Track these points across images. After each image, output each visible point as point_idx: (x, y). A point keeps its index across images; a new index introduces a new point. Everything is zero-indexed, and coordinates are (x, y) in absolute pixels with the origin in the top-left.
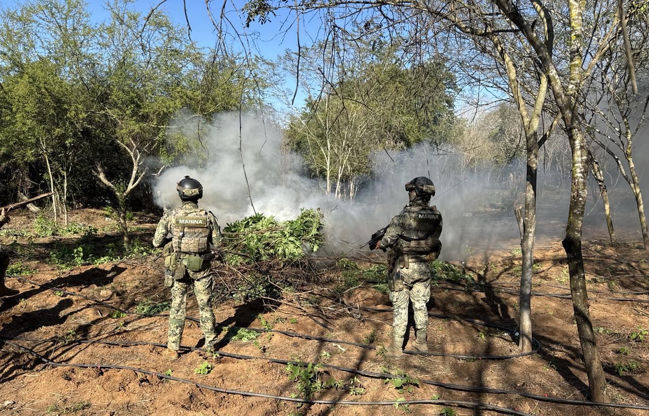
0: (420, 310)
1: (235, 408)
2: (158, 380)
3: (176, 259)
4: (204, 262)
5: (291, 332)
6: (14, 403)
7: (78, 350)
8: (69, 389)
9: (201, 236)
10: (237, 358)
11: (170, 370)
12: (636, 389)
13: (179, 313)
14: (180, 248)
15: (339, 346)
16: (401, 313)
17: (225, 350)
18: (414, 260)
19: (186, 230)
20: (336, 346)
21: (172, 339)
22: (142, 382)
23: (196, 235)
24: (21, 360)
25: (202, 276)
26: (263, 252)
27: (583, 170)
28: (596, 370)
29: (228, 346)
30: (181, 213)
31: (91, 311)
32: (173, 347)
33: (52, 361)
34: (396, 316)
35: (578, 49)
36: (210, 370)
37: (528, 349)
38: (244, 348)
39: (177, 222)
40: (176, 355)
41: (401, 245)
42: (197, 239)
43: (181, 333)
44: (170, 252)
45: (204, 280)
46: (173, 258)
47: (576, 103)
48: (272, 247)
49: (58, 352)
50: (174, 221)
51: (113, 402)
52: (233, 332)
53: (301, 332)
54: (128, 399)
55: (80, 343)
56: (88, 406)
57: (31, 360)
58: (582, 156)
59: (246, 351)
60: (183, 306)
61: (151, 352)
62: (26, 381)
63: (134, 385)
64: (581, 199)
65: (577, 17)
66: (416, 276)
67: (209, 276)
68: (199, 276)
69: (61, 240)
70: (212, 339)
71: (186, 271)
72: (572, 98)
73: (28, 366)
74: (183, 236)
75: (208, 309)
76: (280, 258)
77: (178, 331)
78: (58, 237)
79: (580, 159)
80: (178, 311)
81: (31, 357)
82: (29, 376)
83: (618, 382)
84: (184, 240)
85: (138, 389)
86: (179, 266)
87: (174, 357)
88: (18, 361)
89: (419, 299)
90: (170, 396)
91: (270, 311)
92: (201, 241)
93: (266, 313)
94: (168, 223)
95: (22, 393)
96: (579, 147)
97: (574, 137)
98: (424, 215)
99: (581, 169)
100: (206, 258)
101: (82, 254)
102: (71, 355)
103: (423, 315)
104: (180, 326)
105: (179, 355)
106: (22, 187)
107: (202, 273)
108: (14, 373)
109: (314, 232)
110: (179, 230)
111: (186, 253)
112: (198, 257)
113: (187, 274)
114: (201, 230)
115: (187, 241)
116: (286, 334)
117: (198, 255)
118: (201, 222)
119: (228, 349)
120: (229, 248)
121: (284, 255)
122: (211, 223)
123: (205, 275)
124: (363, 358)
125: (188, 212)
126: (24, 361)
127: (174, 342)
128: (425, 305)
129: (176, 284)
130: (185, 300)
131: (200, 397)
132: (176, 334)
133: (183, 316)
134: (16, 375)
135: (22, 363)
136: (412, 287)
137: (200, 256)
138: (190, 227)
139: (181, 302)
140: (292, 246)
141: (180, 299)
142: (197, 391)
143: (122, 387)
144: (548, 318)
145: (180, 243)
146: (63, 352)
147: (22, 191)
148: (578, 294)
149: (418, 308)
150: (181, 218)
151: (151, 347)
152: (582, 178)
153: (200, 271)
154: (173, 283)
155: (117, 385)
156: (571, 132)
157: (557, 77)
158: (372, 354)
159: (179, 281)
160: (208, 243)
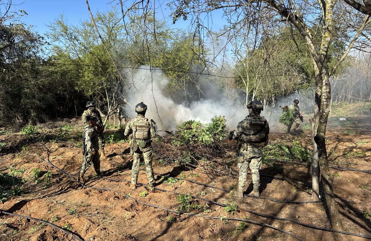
0: (254, 174)
1: (147, 212)
2: (123, 198)
3: (134, 142)
4: (146, 144)
5: (194, 181)
6: (65, 202)
7: (97, 182)
8: (86, 198)
9: (144, 131)
10: (163, 191)
11: (130, 194)
12: (367, 227)
13: (136, 167)
14: (135, 136)
15: (213, 190)
16: (243, 175)
17: (158, 187)
18: (251, 146)
19: (138, 128)
20: (211, 190)
21: (133, 179)
22: (115, 197)
23: (142, 131)
24: (73, 184)
25: (146, 151)
26: (191, 140)
27: (326, 97)
28: (333, 212)
29: (161, 185)
30: (136, 120)
31: (109, 165)
32: (133, 183)
33: (86, 186)
34: (240, 176)
35: (328, 28)
36: (146, 195)
37: (316, 199)
38: (168, 187)
39: (134, 124)
40: (135, 187)
41: (243, 138)
42: (143, 133)
43: (137, 177)
44: (131, 138)
45: (147, 152)
46: (133, 141)
47: (324, 59)
48: (197, 137)
49: (89, 182)
50: (132, 124)
51: (100, 205)
52: (166, 179)
53: (199, 181)
54: (106, 204)
55: (99, 179)
56: (90, 205)
57: (77, 185)
58: (326, 89)
59: (168, 188)
60: (138, 164)
61: (126, 185)
62: (72, 193)
63: (111, 199)
64: (324, 114)
65: (329, 8)
66: (252, 155)
67: (150, 150)
68: (145, 150)
69: (109, 131)
70: (151, 181)
71: (138, 148)
72: (322, 56)
73: (76, 187)
74: (136, 131)
75: (150, 166)
76: (200, 143)
77: (135, 176)
78: (108, 130)
79: (325, 91)
80: (135, 166)
81: (77, 183)
82: (74, 191)
83: (359, 221)
84: (137, 133)
85: (113, 201)
86: (135, 145)
87: (134, 188)
88: (72, 185)
89: (254, 167)
90: (123, 205)
91: (189, 170)
92: (144, 134)
93: (187, 171)
94: (130, 124)
95: (69, 198)
96: (325, 84)
97: (322, 79)
98: (255, 121)
99: (325, 97)
100: (147, 141)
101: (113, 138)
102: (94, 184)
103: (256, 176)
104: (136, 173)
105: (136, 187)
106: (97, 105)
107: (146, 149)
108: (69, 190)
109: (220, 129)
110: (134, 128)
111: (138, 139)
112: (144, 141)
113: (138, 149)
114: (144, 128)
115: (138, 133)
116: (191, 182)
117: (144, 140)
118: (144, 124)
119: (160, 187)
120: (174, 137)
121: (202, 141)
122: (149, 125)
123: (147, 150)
124: (221, 196)
125: (139, 119)
126: (74, 185)
127: (133, 181)
128: (257, 171)
129: (135, 154)
130: (139, 161)
131: (137, 206)
132: (135, 177)
133: (138, 169)
134: (69, 191)
135: (73, 186)
136: (251, 161)
137: (145, 141)
138: (140, 127)
139: (137, 162)
140: (207, 136)
141: (136, 161)
142: (135, 203)
143: (107, 199)
144: (346, 184)
145: (135, 134)
146: (91, 182)
147: (97, 107)
148: (323, 167)
149: (253, 172)
150: (135, 122)
151: (127, 183)
152: (325, 102)
153: (144, 148)
154: (133, 153)
155: (105, 198)
156: (321, 76)
157: (312, 45)
158: (228, 195)
159: (136, 152)
160: (148, 134)
